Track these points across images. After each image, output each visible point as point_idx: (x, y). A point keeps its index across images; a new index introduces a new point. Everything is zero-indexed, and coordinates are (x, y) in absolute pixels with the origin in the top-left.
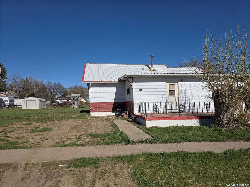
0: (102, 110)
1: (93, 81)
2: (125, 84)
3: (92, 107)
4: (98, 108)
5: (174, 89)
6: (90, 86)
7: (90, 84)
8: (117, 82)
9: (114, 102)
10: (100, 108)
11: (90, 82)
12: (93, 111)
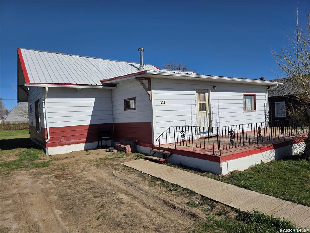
0: (72, 141)
1: (54, 84)
2: (111, 92)
3: (52, 137)
4: (63, 138)
5: (203, 101)
6: (47, 93)
7: (47, 88)
8: (101, 87)
9: (90, 126)
10: (67, 138)
11: (47, 87)
12: (52, 145)
